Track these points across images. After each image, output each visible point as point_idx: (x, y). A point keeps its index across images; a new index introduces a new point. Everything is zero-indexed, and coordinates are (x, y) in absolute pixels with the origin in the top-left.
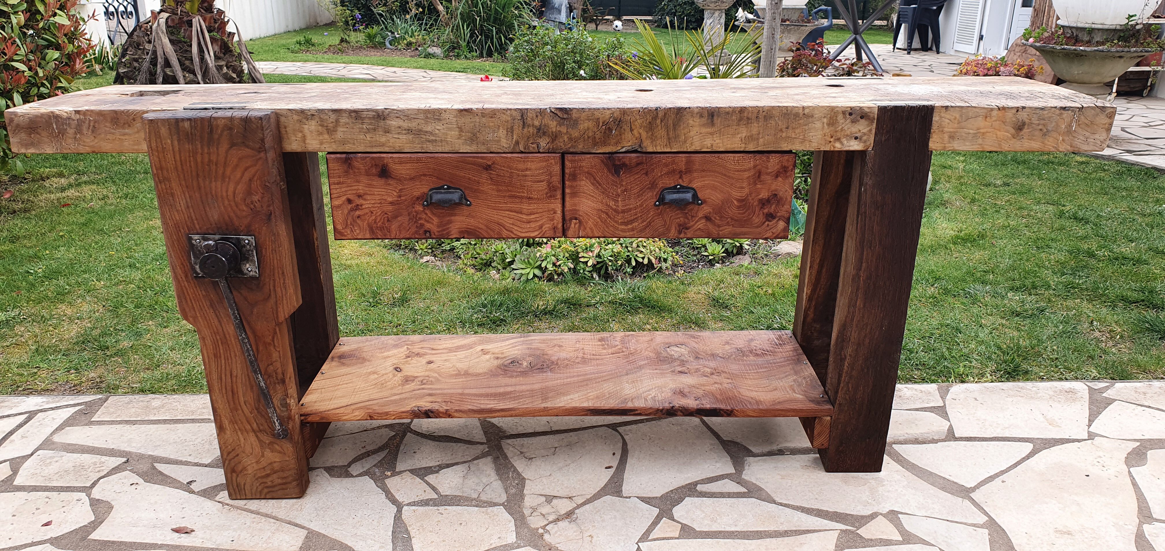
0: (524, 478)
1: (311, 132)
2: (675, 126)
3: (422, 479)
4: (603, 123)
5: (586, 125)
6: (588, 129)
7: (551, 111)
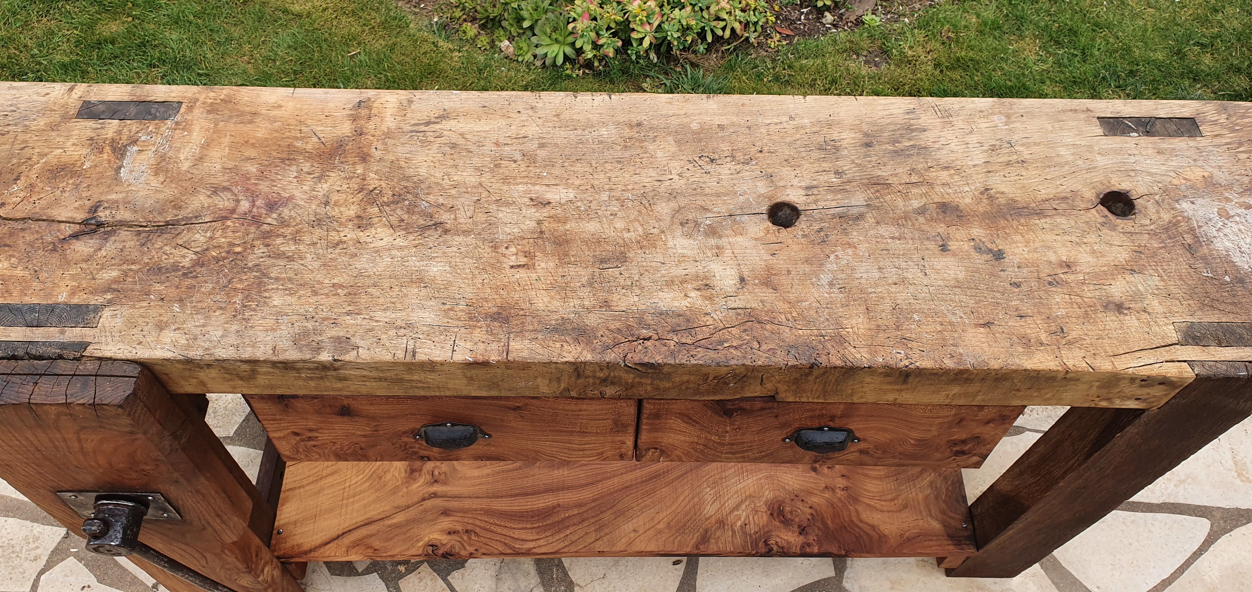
0: (572, 582)
1: (213, 378)
2: (837, 382)
3: (445, 580)
4: (715, 378)
5: (685, 378)
6: (688, 382)
7: (626, 365)
